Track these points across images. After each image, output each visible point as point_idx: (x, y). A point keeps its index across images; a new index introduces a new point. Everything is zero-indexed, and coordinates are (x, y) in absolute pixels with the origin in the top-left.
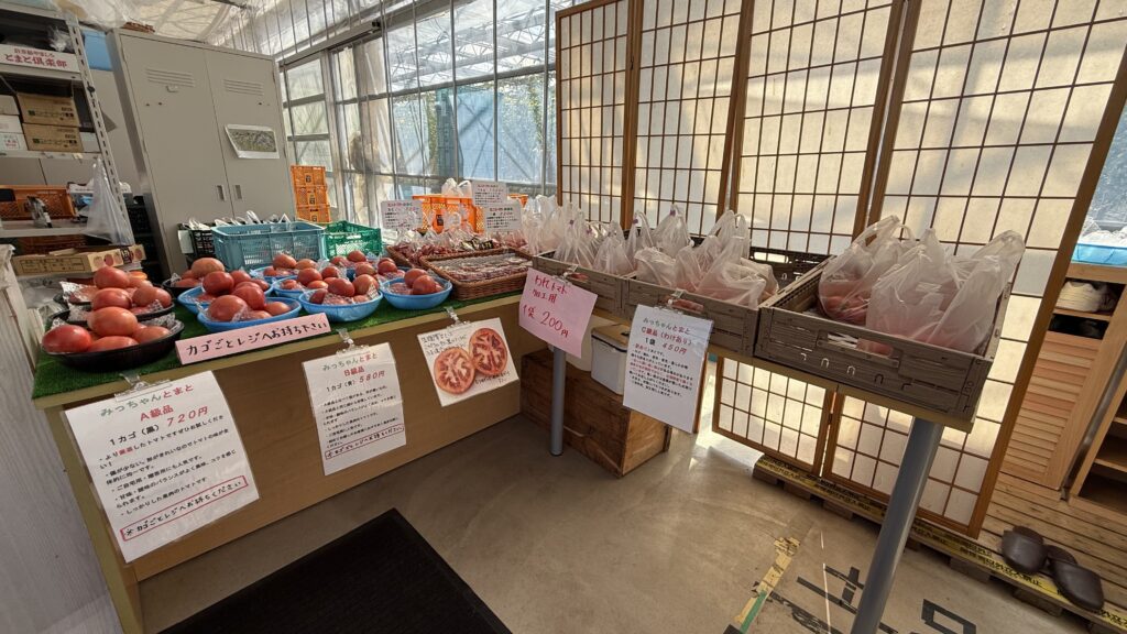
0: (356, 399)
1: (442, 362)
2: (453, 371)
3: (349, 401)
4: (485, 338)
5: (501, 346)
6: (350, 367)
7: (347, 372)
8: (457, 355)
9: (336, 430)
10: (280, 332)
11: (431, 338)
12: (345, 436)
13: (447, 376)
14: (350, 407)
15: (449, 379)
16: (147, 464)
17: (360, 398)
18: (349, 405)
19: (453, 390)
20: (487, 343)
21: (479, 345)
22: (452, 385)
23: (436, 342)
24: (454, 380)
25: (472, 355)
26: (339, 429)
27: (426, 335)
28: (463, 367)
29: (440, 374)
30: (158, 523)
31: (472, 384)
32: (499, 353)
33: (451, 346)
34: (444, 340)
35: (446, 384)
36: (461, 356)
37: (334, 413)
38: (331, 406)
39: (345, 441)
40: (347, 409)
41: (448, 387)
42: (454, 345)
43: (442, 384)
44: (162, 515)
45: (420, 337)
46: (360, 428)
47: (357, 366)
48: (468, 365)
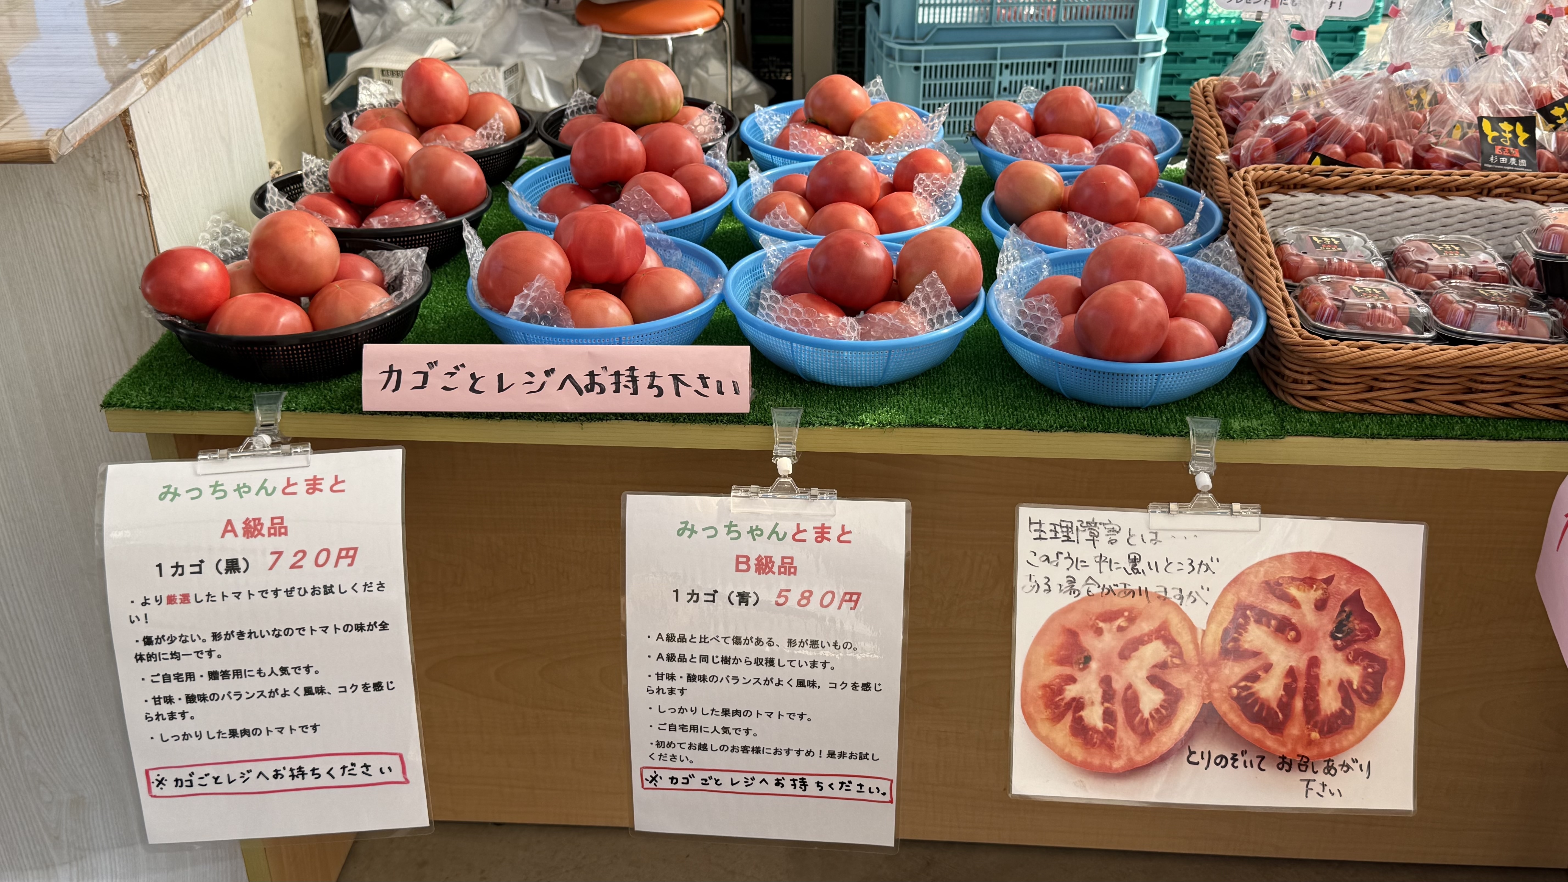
0: (751, 651)
1: (1072, 634)
2: (1106, 682)
3: (731, 650)
4: (1306, 597)
5: (1381, 646)
6: (756, 549)
7: (741, 562)
8: (1144, 627)
9: (678, 719)
10: (607, 380)
11: (1066, 532)
12: (703, 747)
13: (1071, 691)
14: (730, 670)
15: (1078, 704)
16: (210, 644)
17: (766, 652)
18: (726, 660)
19: (1078, 753)
20: (1308, 616)
21: (1263, 617)
22: (1080, 729)
23: (1082, 549)
24: (1094, 716)
25: (1212, 644)
26: (688, 719)
27: (1050, 515)
28: (1154, 680)
29: (1051, 673)
30: (212, 787)
31: (1163, 759)
32: (1354, 674)
33: (1135, 582)
34: (1120, 553)
35: (1057, 718)
36: (1163, 634)
37: (680, 670)
38: (676, 648)
39: (701, 759)
40: (722, 670)
41: (1061, 733)
42: (1150, 581)
43: (1042, 714)
44: (222, 772)
45: (1026, 514)
46: (751, 742)
47: (777, 551)
48: (1179, 679)
